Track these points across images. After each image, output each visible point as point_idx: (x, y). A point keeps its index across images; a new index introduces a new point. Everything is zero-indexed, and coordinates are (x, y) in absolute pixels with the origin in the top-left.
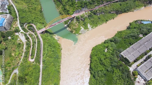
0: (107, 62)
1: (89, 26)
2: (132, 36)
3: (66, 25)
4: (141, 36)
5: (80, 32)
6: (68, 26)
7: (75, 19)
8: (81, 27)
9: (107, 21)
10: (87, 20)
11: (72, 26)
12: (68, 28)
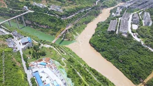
0: (104, 39)
1: (77, 33)
2: (104, 26)
3: (62, 39)
4: (108, 24)
5: (75, 38)
6: (64, 38)
7: (68, 31)
8: (73, 35)
9: (84, 28)
10: (74, 30)
11: (68, 36)
12: (65, 40)
